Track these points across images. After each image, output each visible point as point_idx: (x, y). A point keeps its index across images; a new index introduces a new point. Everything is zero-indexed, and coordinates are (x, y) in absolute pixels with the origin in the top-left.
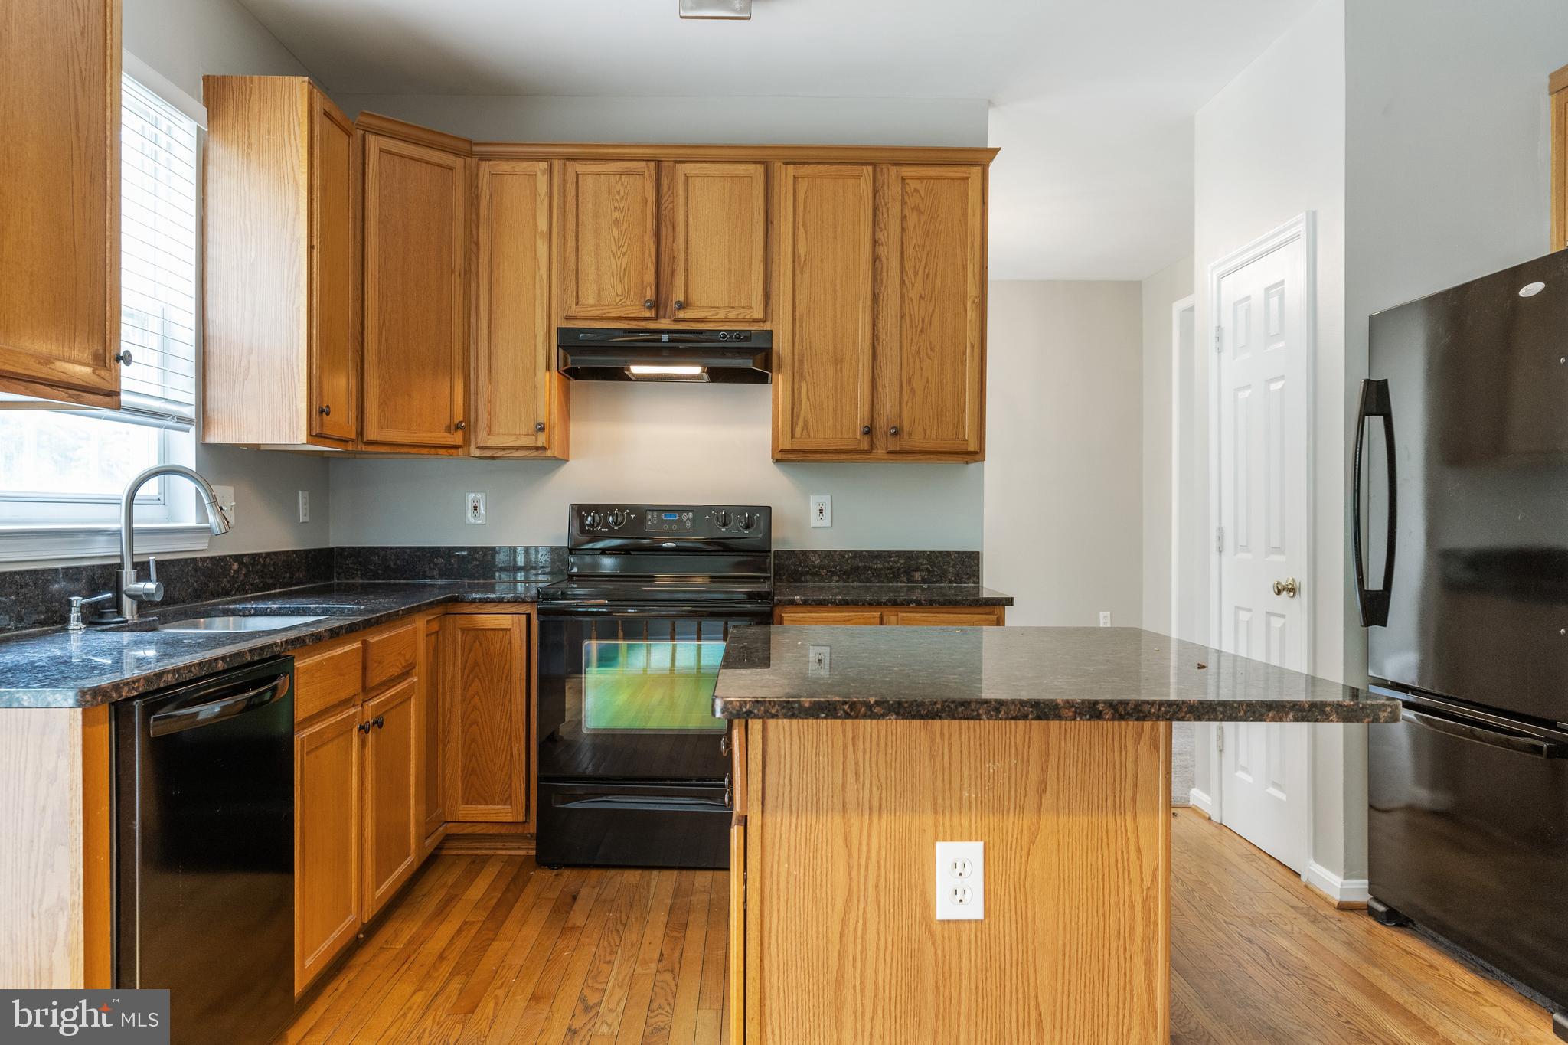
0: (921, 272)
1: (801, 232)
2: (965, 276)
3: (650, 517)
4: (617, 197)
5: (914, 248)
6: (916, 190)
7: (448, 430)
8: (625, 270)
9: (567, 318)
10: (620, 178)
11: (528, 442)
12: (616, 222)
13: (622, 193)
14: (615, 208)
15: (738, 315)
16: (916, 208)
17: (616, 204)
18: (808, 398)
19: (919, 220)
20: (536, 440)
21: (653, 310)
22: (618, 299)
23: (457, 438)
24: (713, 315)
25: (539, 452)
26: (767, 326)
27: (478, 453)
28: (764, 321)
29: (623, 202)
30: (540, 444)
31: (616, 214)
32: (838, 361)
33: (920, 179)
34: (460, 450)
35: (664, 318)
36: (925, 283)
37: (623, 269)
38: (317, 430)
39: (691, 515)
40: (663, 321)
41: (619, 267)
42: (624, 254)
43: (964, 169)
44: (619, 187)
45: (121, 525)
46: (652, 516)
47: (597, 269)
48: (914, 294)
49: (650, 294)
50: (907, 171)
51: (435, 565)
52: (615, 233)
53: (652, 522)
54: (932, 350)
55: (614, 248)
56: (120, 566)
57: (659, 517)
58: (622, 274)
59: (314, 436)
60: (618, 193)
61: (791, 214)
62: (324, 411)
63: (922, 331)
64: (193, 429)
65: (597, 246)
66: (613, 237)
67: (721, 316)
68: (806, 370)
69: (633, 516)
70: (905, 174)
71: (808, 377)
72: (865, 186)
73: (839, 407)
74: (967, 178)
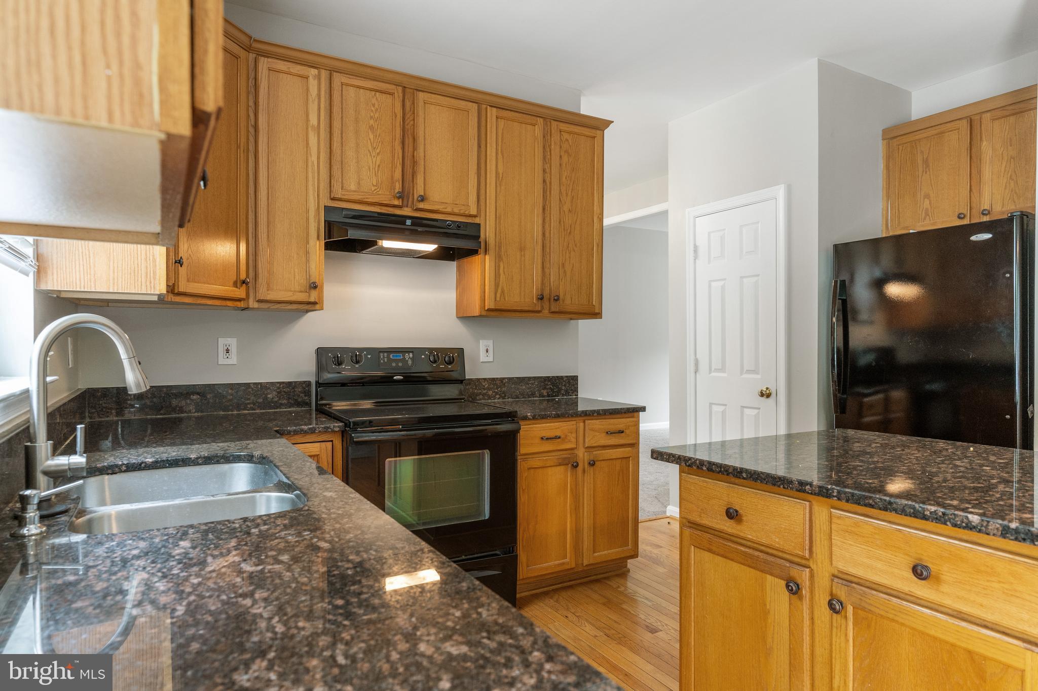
0: (570, 193)
1: (500, 155)
2: (593, 200)
3: (382, 357)
4: (373, 108)
5: (566, 178)
6: (567, 140)
7: (235, 284)
8: (379, 166)
9: (333, 199)
10: (375, 94)
11: (302, 297)
12: (371, 128)
13: (376, 106)
14: (371, 117)
15: (460, 210)
16: (566, 152)
17: (372, 114)
18: (504, 273)
19: (569, 160)
20: (309, 296)
21: (401, 200)
22: (373, 189)
23: (240, 293)
24: (443, 209)
25: (310, 306)
26: (477, 221)
27: (256, 305)
28: (475, 216)
29: (378, 113)
30: (312, 299)
31: (372, 122)
32: (522, 249)
33: (570, 133)
34: (242, 302)
35: (407, 207)
36: (572, 202)
37: (377, 166)
39: (411, 355)
40: (406, 209)
41: (374, 163)
42: (378, 154)
43: (594, 131)
44: (374, 101)
46: (384, 356)
47: (358, 162)
48: (566, 208)
49: (398, 187)
50: (563, 126)
51: (192, 400)
52: (371, 136)
53: (384, 361)
54: (576, 246)
55: (370, 148)
57: (388, 357)
58: (376, 169)
60: (374, 105)
61: (495, 143)
63: (570, 233)
65: (357, 145)
66: (370, 139)
67: (449, 210)
68: (503, 253)
69: (369, 356)
70: (561, 128)
71: (504, 258)
72: (538, 131)
73: (523, 281)
74: (594, 137)
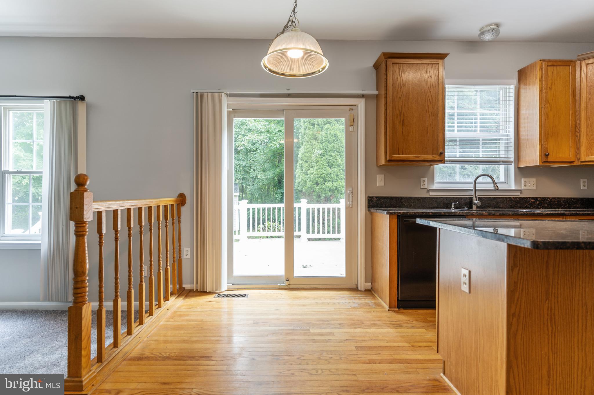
38: (544, 160)
45: (473, 189)
56: (473, 198)
59: (542, 161)
62: (547, 155)
64: (513, 164)
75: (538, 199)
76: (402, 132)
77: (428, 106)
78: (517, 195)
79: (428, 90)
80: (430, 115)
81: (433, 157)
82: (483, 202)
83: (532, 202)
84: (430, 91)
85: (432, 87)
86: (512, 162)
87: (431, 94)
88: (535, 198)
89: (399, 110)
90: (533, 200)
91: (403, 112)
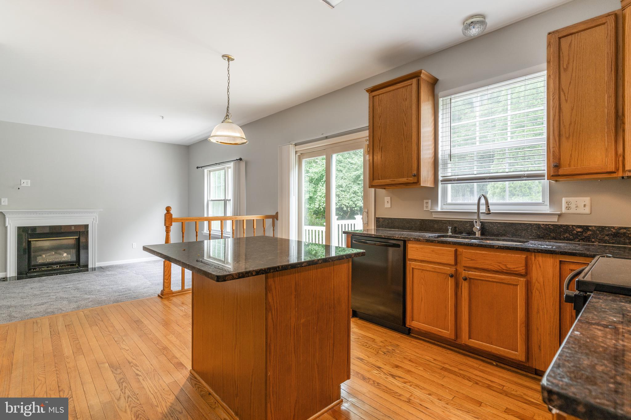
45: (475, 211)
64: (546, 179)
75: (590, 228)
76: (381, 158)
77: (403, 129)
78: (554, 220)
79: (403, 112)
80: (405, 137)
81: (407, 179)
82: (496, 227)
83: (578, 232)
84: (405, 113)
85: (407, 109)
86: (544, 176)
87: (406, 116)
88: (584, 226)
89: (379, 138)
90: (579, 230)
91: (382, 140)
